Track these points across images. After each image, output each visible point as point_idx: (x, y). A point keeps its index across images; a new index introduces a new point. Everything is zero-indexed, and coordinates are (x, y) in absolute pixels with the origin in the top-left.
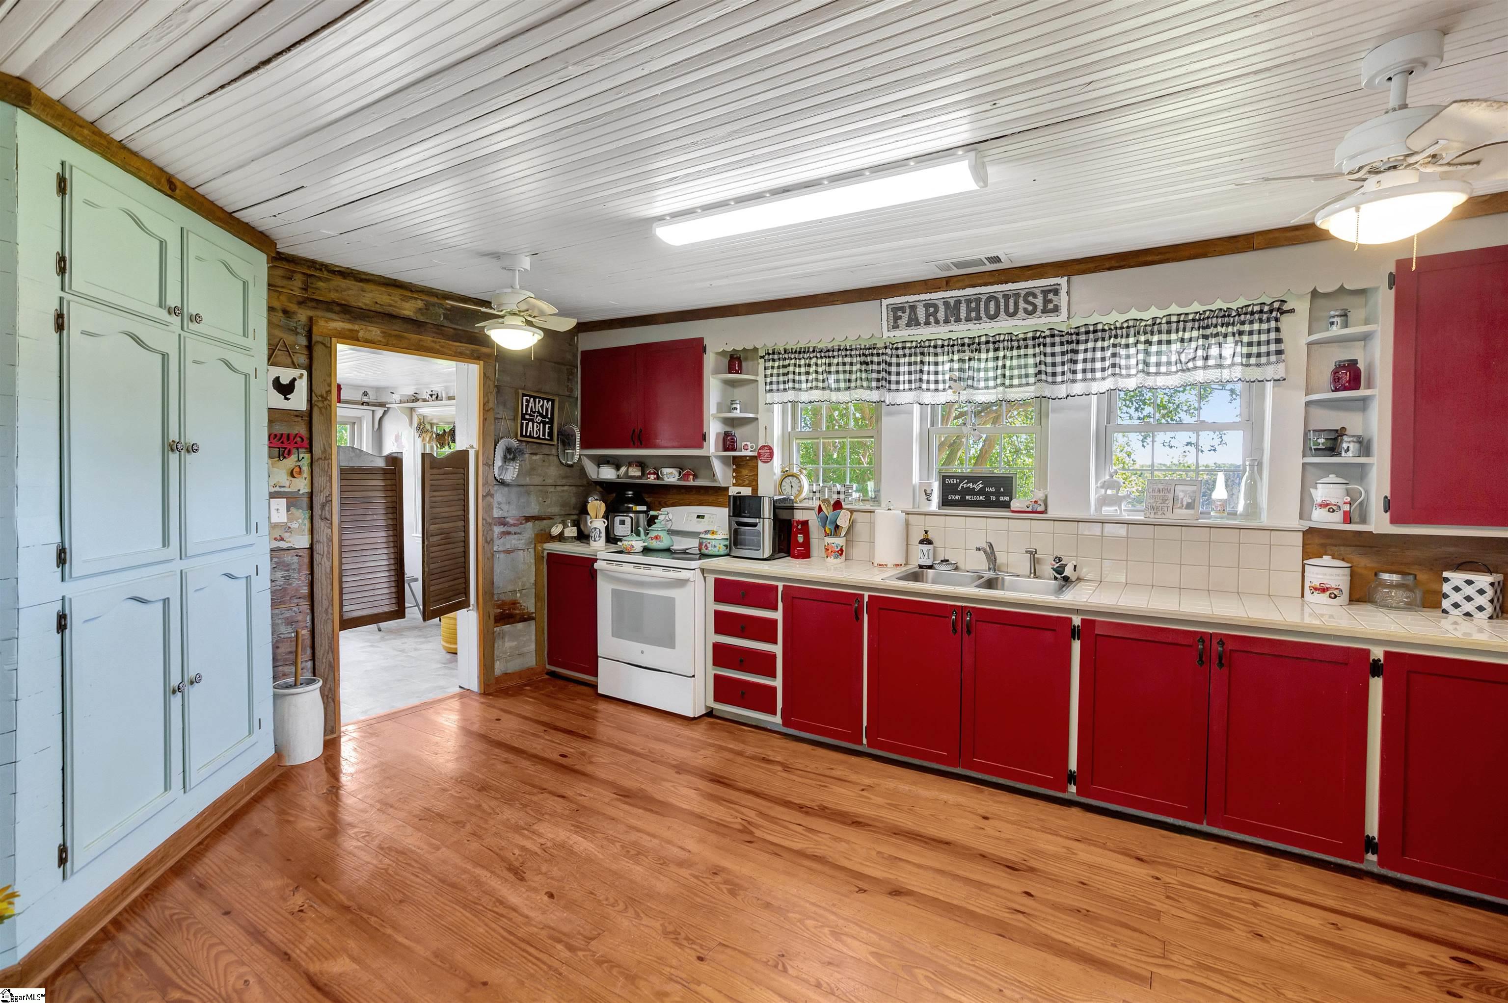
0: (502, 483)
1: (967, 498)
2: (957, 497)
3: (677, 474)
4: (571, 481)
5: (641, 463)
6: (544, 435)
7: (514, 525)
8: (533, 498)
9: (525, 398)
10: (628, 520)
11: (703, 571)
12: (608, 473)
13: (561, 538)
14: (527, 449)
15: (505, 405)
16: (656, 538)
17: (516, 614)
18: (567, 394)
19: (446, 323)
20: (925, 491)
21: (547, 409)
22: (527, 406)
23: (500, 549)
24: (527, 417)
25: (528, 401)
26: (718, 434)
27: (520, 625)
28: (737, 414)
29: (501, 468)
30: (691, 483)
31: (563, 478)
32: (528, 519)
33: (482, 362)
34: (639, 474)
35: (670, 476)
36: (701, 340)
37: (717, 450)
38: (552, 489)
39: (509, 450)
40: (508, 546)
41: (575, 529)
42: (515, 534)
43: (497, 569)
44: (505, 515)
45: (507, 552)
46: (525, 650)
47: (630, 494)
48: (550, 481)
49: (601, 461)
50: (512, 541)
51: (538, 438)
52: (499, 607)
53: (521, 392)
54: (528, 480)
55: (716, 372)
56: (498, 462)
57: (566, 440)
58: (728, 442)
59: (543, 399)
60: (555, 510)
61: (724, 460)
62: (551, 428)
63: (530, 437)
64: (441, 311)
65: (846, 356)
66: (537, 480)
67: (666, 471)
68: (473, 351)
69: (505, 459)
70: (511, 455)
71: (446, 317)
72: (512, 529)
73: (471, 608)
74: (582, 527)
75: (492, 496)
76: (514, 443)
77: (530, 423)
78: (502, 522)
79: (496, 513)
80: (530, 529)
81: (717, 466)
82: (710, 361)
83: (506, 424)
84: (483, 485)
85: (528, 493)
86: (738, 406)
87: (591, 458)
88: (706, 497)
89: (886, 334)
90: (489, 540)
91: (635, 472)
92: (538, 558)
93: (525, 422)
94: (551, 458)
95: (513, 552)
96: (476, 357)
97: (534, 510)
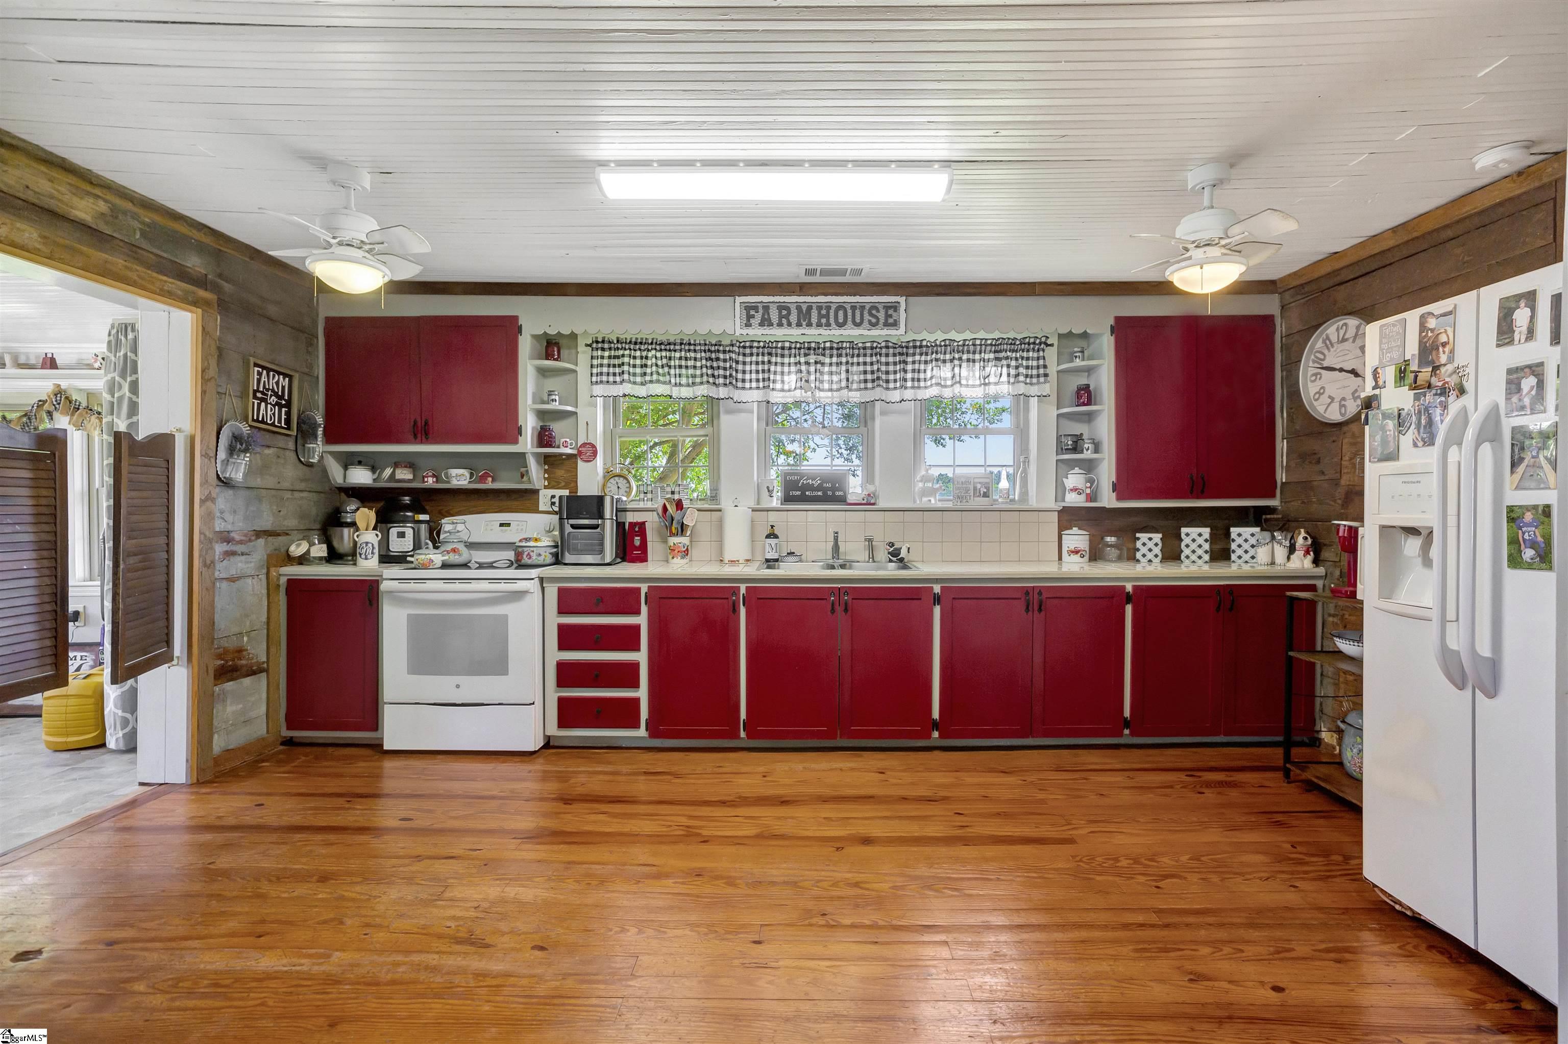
0: (225, 483)
1: (807, 493)
2: (798, 493)
3: (468, 476)
4: (310, 486)
5: (410, 462)
6: (280, 422)
7: (241, 542)
8: (265, 507)
9: (256, 369)
10: (409, 532)
11: (542, 580)
12: (361, 477)
13: (303, 560)
14: (260, 437)
15: (228, 375)
16: (454, 550)
17: (242, 666)
18: (306, 370)
19: (144, 244)
20: (768, 488)
21: (283, 387)
22: (259, 381)
23: (223, 575)
24: (259, 395)
25: (260, 374)
26: (534, 429)
27: (247, 681)
28: (555, 406)
29: (226, 462)
30: (489, 485)
31: (302, 481)
32: (259, 534)
33: (199, 311)
34: (410, 477)
35: (460, 478)
36: (515, 318)
37: (532, 447)
38: (288, 495)
39: (237, 438)
40: (233, 572)
41: (324, 546)
42: (243, 554)
43: (219, 603)
44: (229, 528)
45: (232, 580)
46: (253, 714)
47: (407, 500)
48: (286, 485)
49: (348, 461)
50: (239, 565)
51: (273, 424)
52: (219, 657)
53: (252, 360)
54: (258, 482)
55: (532, 358)
56: (222, 455)
57: (306, 432)
58: (544, 438)
59: (279, 373)
60: (292, 523)
61: (540, 458)
62: (288, 414)
63: (263, 422)
64: (136, 224)
65: (689, 350)
66: (270, 482)
67: (454, 472)
68: (186, 292)
69: (231, 450)
70: (238, 445)
71: (144, 234)
72: (239, 548)
73: (175, 662)
74: (335, 544)
75: (213, 500)
76: (245, 429)
77: (263, 404)
78: (226, 538)
79: (219, 526)
80: (261, 549)
81: (532, 463)
82: (525, 345)
83: (232, 403)
84: (201, 485)
85: (259, 500)
86: (557, 398)
87: (336, 455)
88: (509, 503)
89: (739, 332)
90: (208, 562)
91: (404, 474)
92: (271, 588)
93: (256, 402)
94: (288, 453)
95: (239, 578)
96: (191, 302)
97: (266, 522)
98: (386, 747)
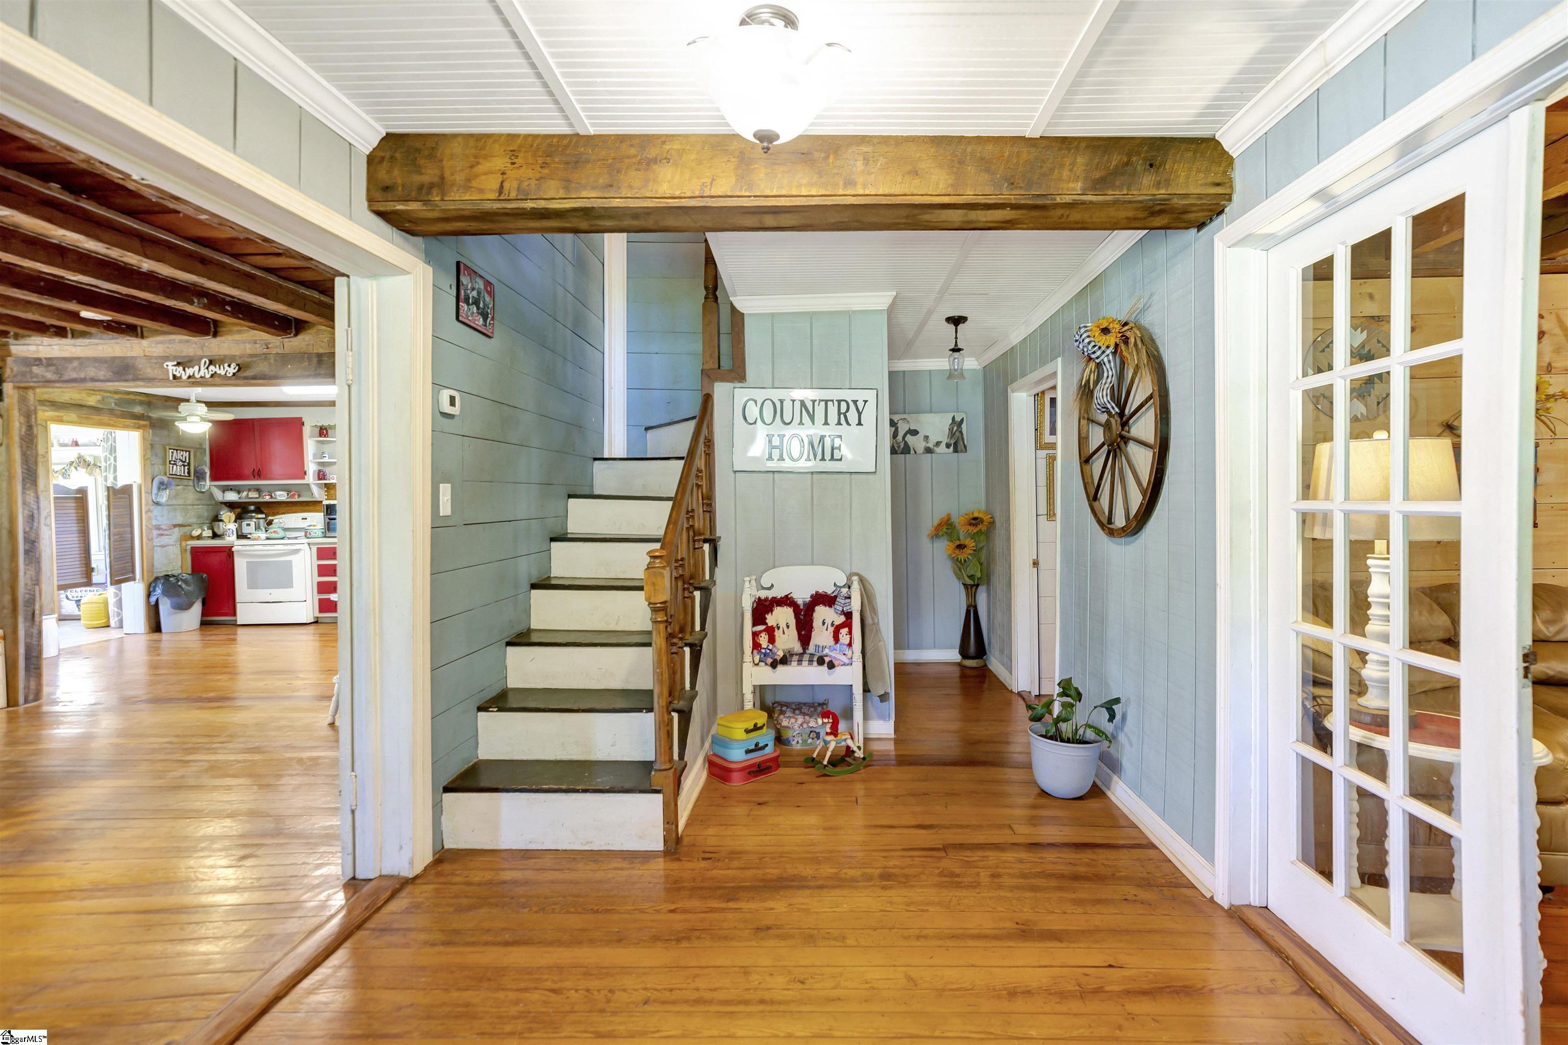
0: (157, 504)
3: (286, 495)
4: (203, 502)
5: (258, 490)
6: (184, 473)
7: (166, 530)
8: (178, 513)
9: (171, 451)
10: (253, 524)
11: (309, 544)
12: (232, 497)
13: (199, 537)
14: (174, 482)
15: (156, 455)
16: (274, 532)
18: (199, 447)
19: (116, 408)
21: (186, 457)
22: (172, 456)
23: (158, 544)
24: (172, 462)
25: (172, 453)
26: (314, 471)
28: (326, 460)
29: (157, 494)
30: (296, 499)
31: (198, 500)
32: (175, 526)
33: (141, 430)
34: (257, 496)
35: (281, 496)
36: (301, 418)
37: (314, 479)
38: (190, 507)
39: (162, 483)
40: (163, 543)
41: (210, 531)
42: (167, 535)
43: (156, 557)
44: (160, 523)
45: (162, 546)
47: (252, 508)
48: (189, 502)
49: (225, 489)
50: (165, 540)
51: (181, 475)
53: (168, 447)
54: (174, 502)
55: (312, 436)
56: (155, 490)
57: (200, 476)
58: (321, 475)
59: (183, 451)
60: (193, 520)
61: (319, 485)
62: (189, 469)
63: (175, 474)
64: (112, 400)
66: (180, 502)
67: (278, 493)
68: (135, 423)
69: (159, 489)
70: (162, 486)
71: (116, 404)
72: (165, 532)
73: (137, 581)
74: (216, 530)
75: (151, 511)
76: (165, 479)
77: (175, 466)
78: (158, 528)
79: (154, 522)
80: (177, 533)
81: (315, 489)
82: (307, 430)
83: (159, 468)
84: (146, 505)
85: (175, 510)
86: (327, 455)
87: (218, 487)
88: (307, 508)
90: (150, 538)
91: (253, 495)
92: (183, 551)
93: (171, 466)
94: (189, 488)
95: (166, 546)
96: (139, 427)
97: (179, 520)
98: (238, 623)
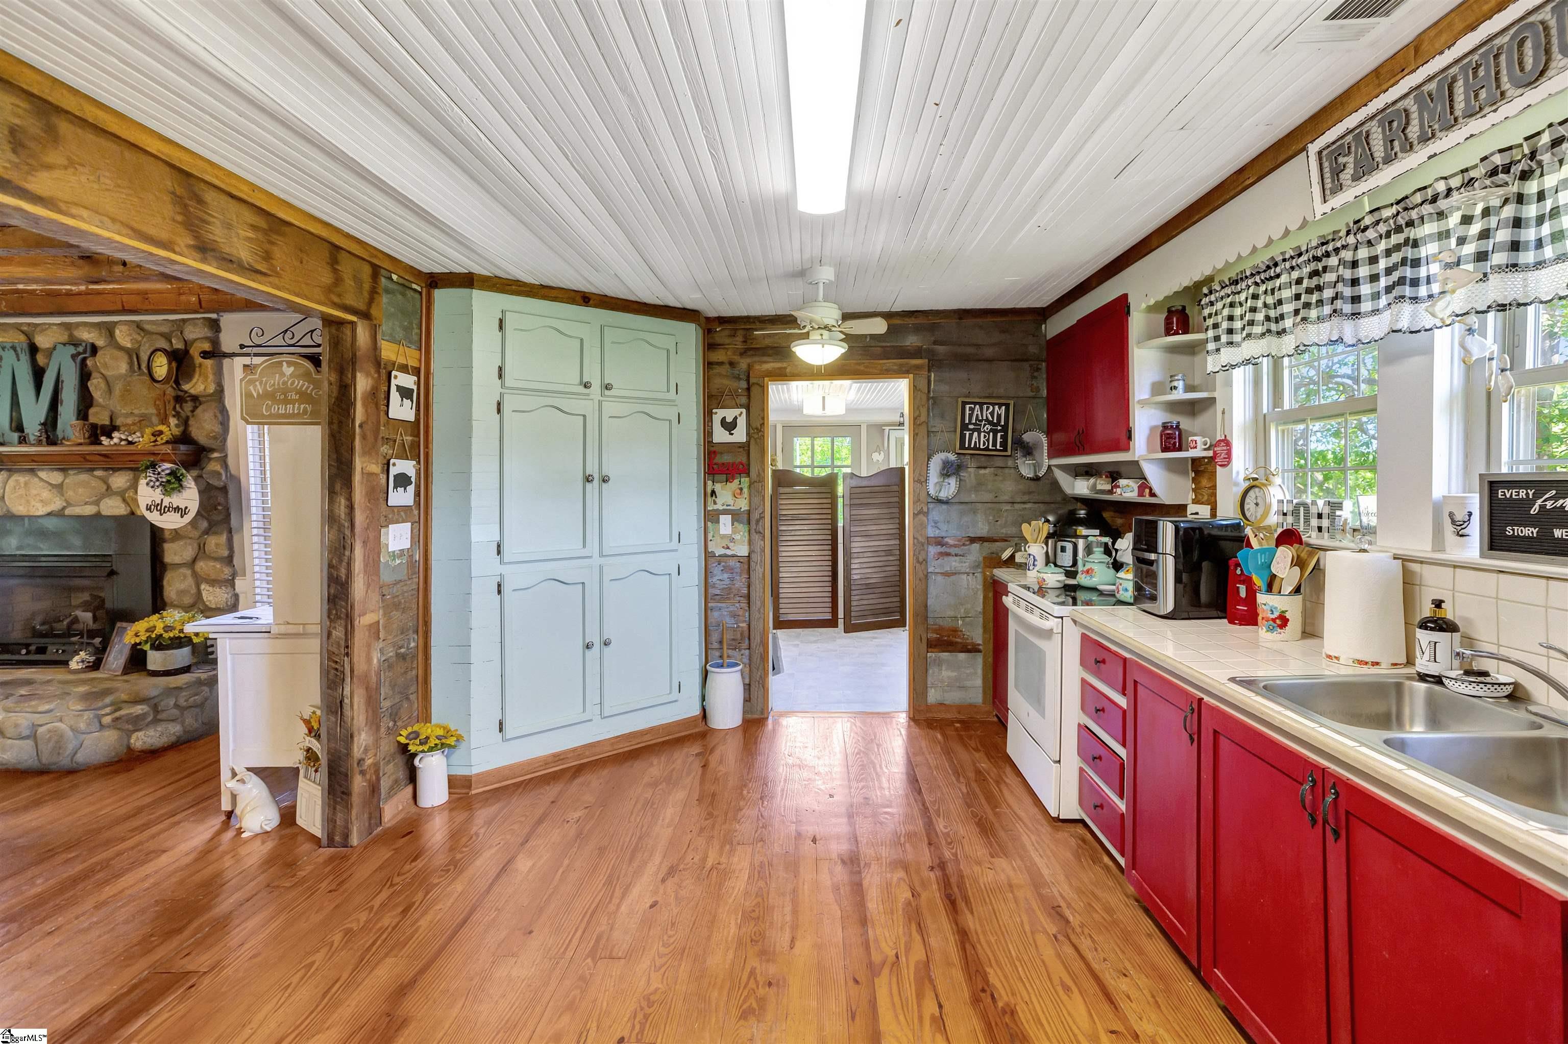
0: (940, 500)
1: (1558, 533)
2: (1529, 531)
4: (1036, 497)
6: (994, 444)
7: (955, 546)
8: (980, 517)
9: (968, 406)
10: (1070, 548)
12: (1082, 488)
13: (1010, 563)
14: (973, 463)
15: (942, 416)
17: (957, 643)
18: (1031, 394)
19: (873, 343)
21: (999, 416)
22: (971, 416)
23: (937, 571)
24: (970, 427)
25: (972, 410)
26: (1152, 429)
27: (962, 656)
28: (1182, 396)
29: (937, 485)
31: (1024, 494)
32: (973, 540)
33: (911, 376)
34: (1108, 487)
36: (1124, 299)
37: (1150, 450)
38: (1008, 507)
39: (946, 464)
40: (947, 568)
42: (956, 555)
43: (933, 591)
44: (943, 534)
45: (946, 574)
46: (968, 683)
47: (1081, 514)
48: (1003, 498)
49: (1072, 472)
50: (953, 563)
51: (987, 449)
52: (935, 631)
53: (962, 401)
54: (969, 497)
55: (1148, 337)
56: (933, 479)
57: (1028, 449)
58: (1170, 439)
59: (993, 405)
60: (1010, 531)
62: (1004, 438)
63: (975, 448)
66: (988, 497)
67: (1123, 482)
68: (901, 365)
69: (941, 475)
70: (950, 470)
72: (953, 551)
73: (905, 629)
75: (926, 514)
76: (953, 457)
77: (976, 434)
78: (939, 542)
79: (931, 532)
80: (976, 552)
81: (1158, 476)
83: (942, 437)
84: (916, 503)
85: (975, 512)
86: (1182, 383)
87: (1064, 468)
89: (1320, 209)
90: (921, 560)
91: (1104, 484)
92: (986, 584)
93: (967, 433)
94: (1004, 471)
95: (954, 574)
96: (900, 372)
97: (982, 529)
98: (1007, 754)
